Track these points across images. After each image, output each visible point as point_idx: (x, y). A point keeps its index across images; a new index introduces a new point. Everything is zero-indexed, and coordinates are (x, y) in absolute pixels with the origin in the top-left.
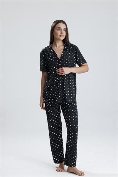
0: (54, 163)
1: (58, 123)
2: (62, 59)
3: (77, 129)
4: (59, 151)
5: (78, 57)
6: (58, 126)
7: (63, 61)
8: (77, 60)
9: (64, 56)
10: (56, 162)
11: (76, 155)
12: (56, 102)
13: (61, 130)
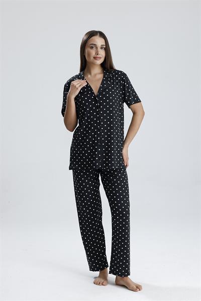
0: (90, 270)
1: (95, 204)
2: (100, 94)
3: (128, 213)
4: (97, 251)
5: (126, 92)
6: (96, 209)
7: (102, 97)
8: (125, 97)
9: (104, 90)
10: (92, 268)
11: (128, 256)
12: (92, 167)
13: (101, 215)
